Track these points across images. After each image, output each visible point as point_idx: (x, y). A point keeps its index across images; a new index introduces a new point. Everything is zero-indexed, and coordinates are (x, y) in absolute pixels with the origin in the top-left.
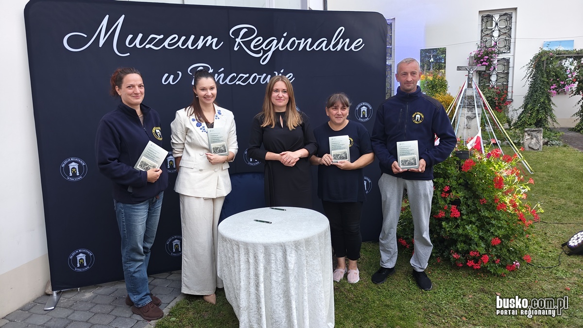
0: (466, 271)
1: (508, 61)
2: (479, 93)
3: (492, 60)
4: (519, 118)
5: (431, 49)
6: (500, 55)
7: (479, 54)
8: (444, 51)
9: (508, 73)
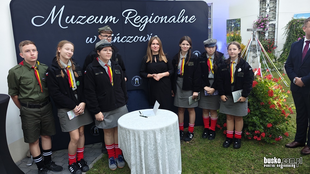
0: (253, 141)
1: (274, 25)
2: (259, 43)
3: (266, 24)
4: (281, 56)
5: (232, 20)
6: (270, 22)
7: (259, 22)
8: (239, 20)
9: (274, 32)
